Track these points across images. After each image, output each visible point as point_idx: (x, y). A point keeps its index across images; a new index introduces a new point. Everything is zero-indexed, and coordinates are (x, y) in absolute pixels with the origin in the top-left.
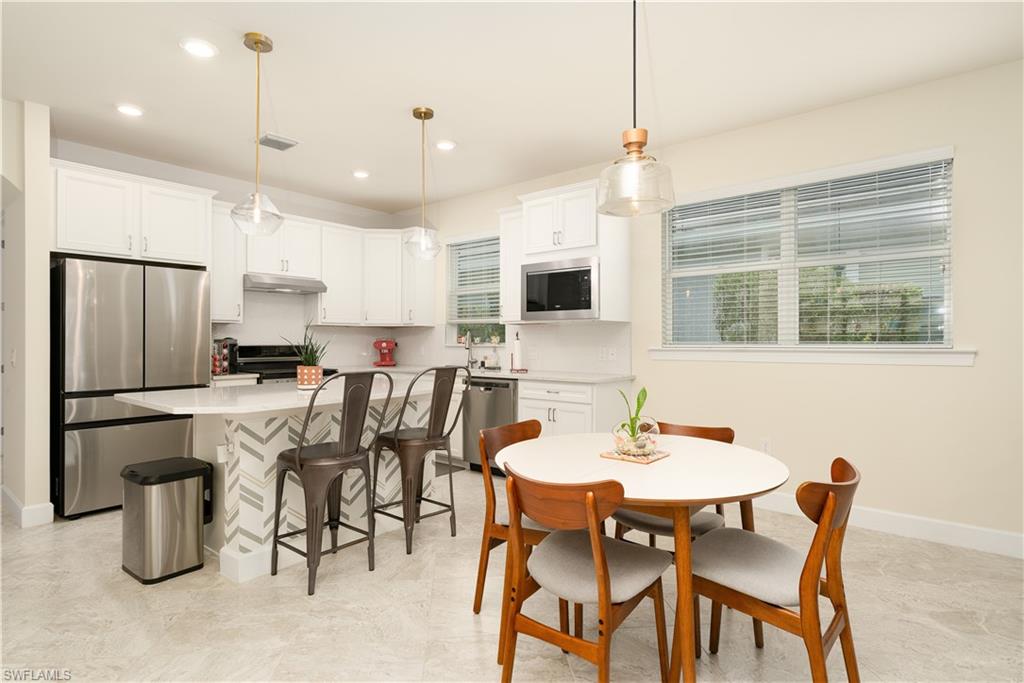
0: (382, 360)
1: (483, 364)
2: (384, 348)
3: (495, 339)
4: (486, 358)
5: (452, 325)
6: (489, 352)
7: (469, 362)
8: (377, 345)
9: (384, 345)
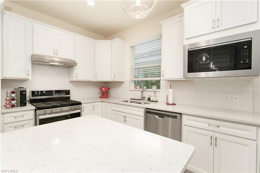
0: (103, 95)
1: (149, 99)
2: (104, 91)
3: (154, 88)
4: (150, 96)
5: (132, 81)
6: (152, 94)
7: (141, 97)
8: (101, 89)
9: (104, 89)
